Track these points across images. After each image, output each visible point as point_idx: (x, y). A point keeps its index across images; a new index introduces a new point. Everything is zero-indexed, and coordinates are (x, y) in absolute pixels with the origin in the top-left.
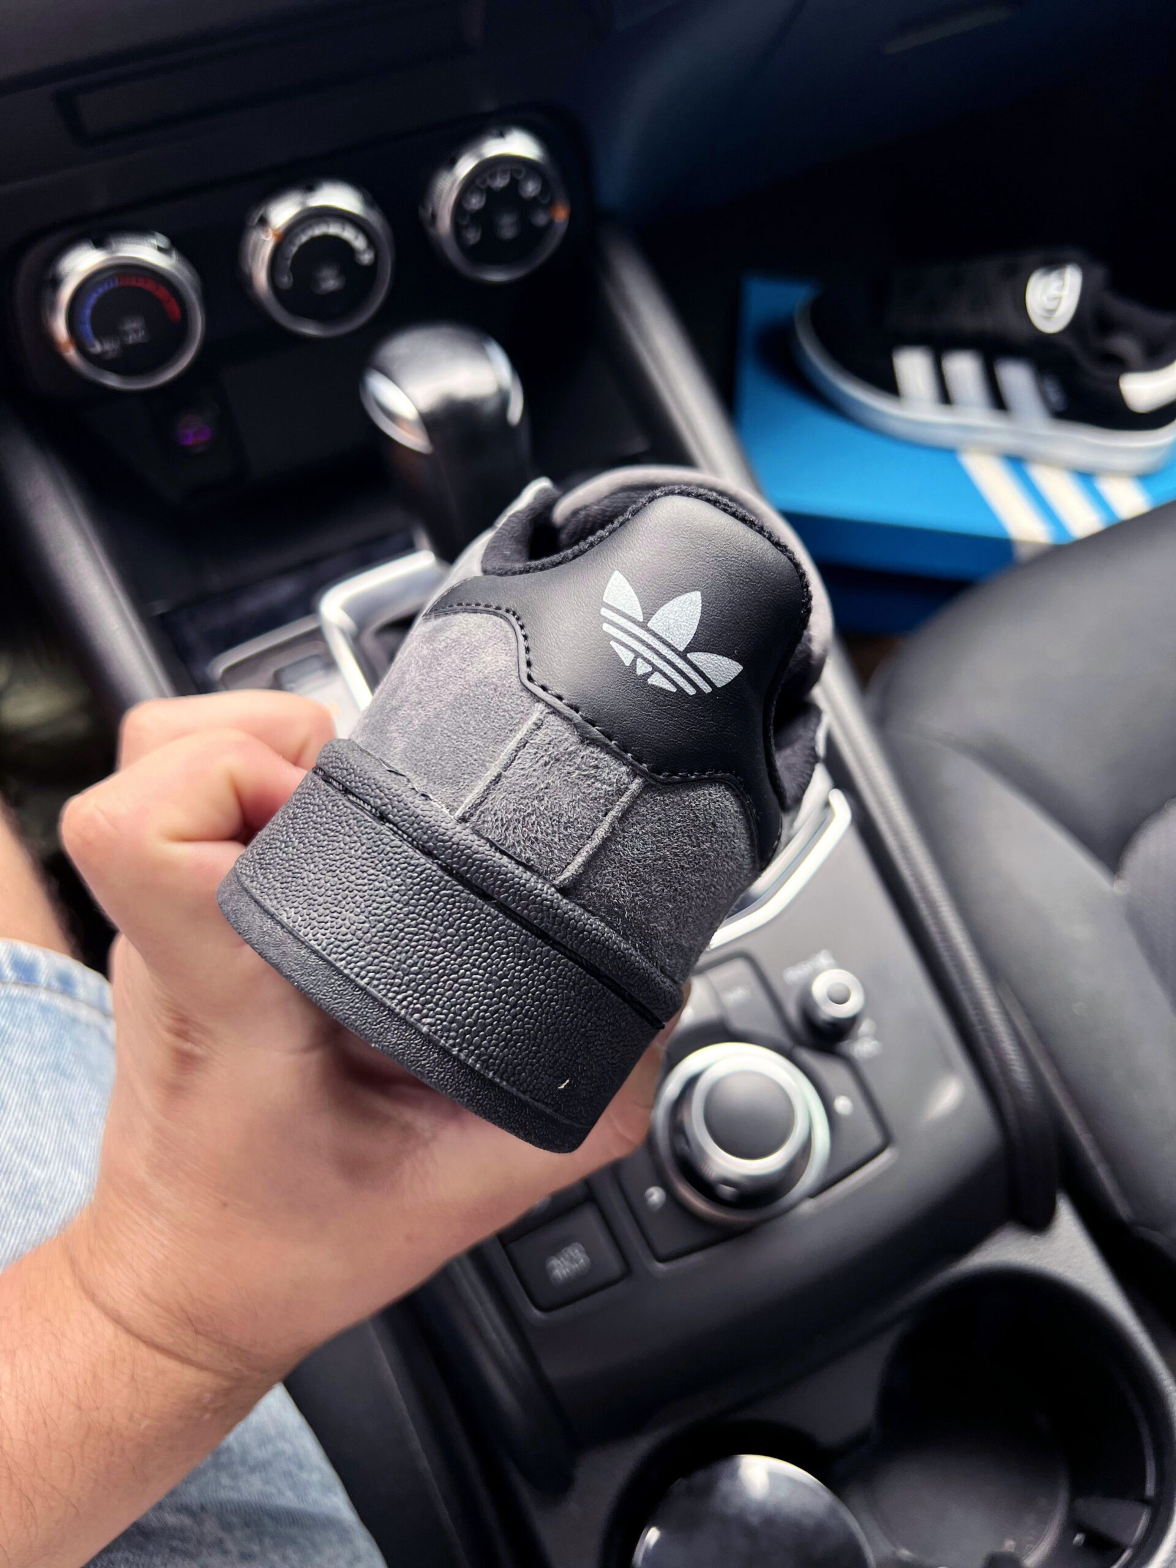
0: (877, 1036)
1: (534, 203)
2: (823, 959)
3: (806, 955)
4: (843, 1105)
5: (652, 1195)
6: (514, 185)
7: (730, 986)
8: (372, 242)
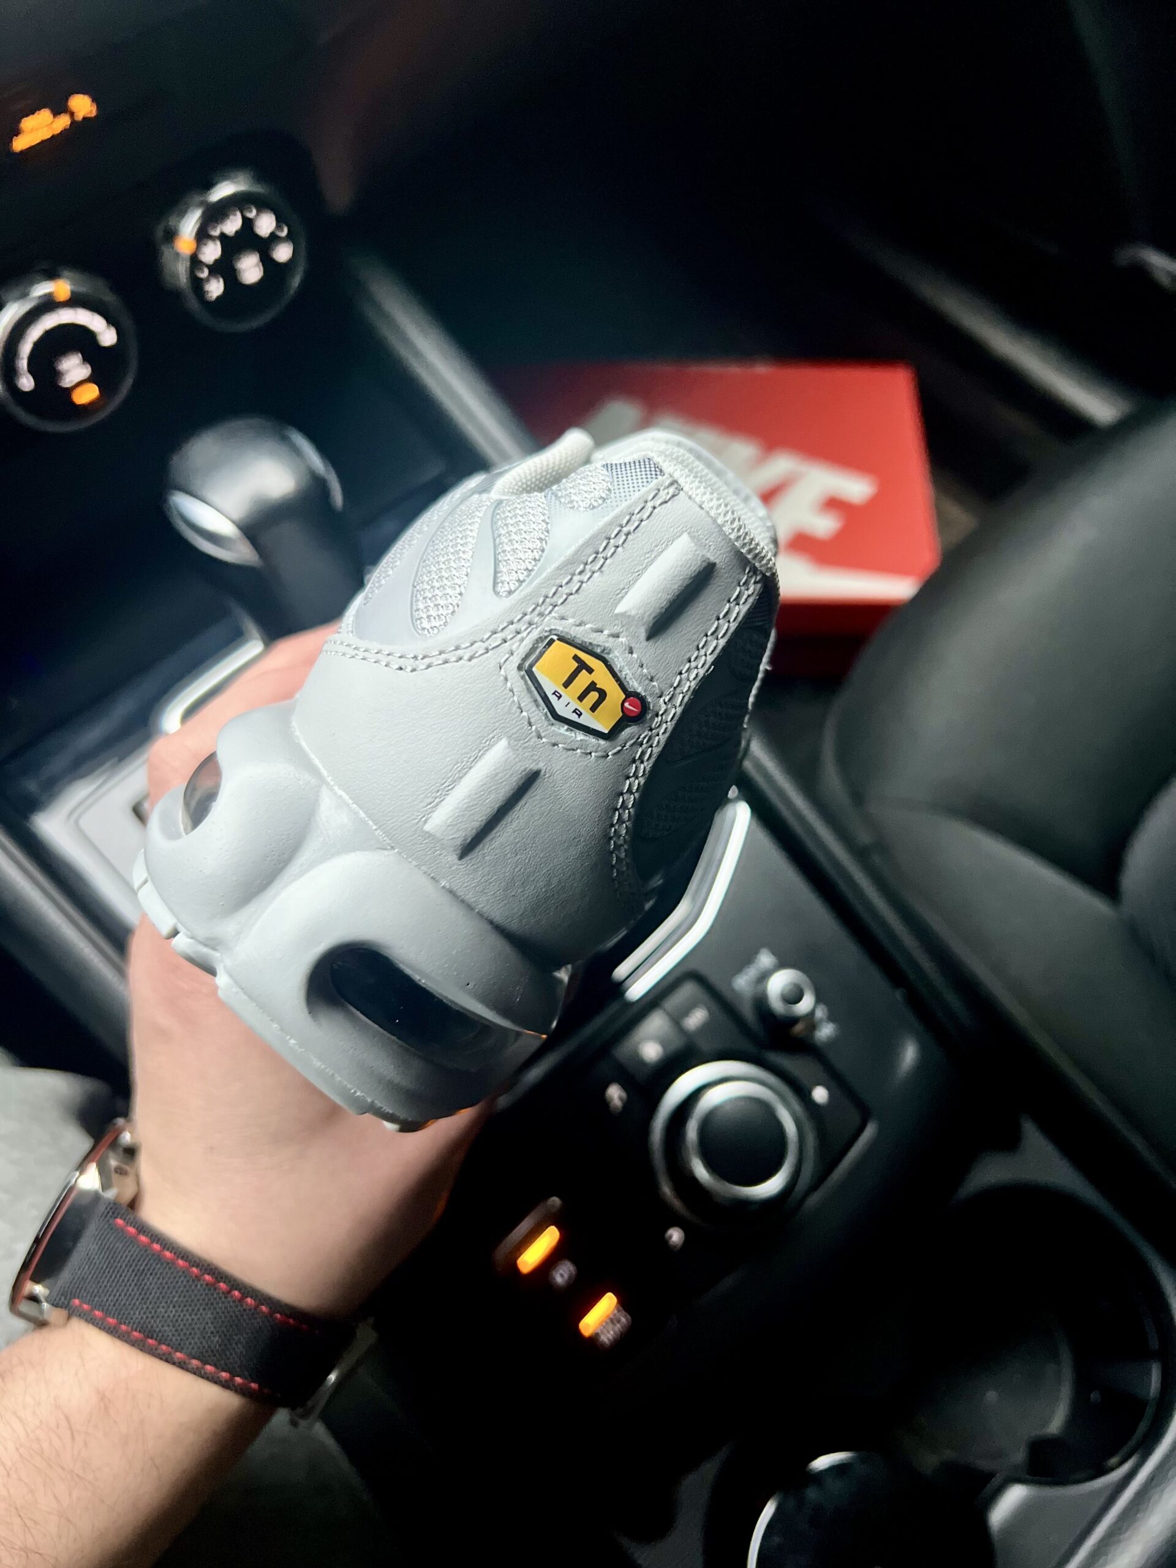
0: (831, 1018)
1: (274, 238)
2: (765, 959)
3: (749, 959)
4: (820, 1094)
5: (671, 1237)
6: (248, 224)
7: (686, 1011)
8: (111, 321)
